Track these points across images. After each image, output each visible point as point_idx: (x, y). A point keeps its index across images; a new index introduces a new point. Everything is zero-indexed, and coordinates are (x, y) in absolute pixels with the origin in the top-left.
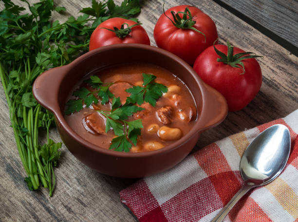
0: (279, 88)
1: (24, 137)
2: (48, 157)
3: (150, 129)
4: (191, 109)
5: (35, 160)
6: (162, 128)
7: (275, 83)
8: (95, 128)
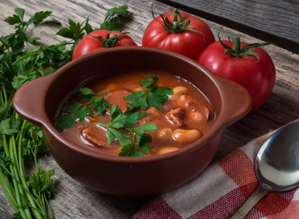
0: (290, 87)
1: (8, 167)
2: (40, 187)
3: (162, 133)
4: (205, 107)
7: (285, 82)
8: (95, 141)
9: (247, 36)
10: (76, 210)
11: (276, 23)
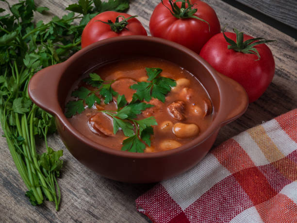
0: (289, 77)
2: (50, 167)
3: (164, 126)
4: (205, 102)
5: (36, 170)
6: (176, 124)
7: (284, 72)
9: (253, 18)
10: (82, 190)
11: (282, 10)
